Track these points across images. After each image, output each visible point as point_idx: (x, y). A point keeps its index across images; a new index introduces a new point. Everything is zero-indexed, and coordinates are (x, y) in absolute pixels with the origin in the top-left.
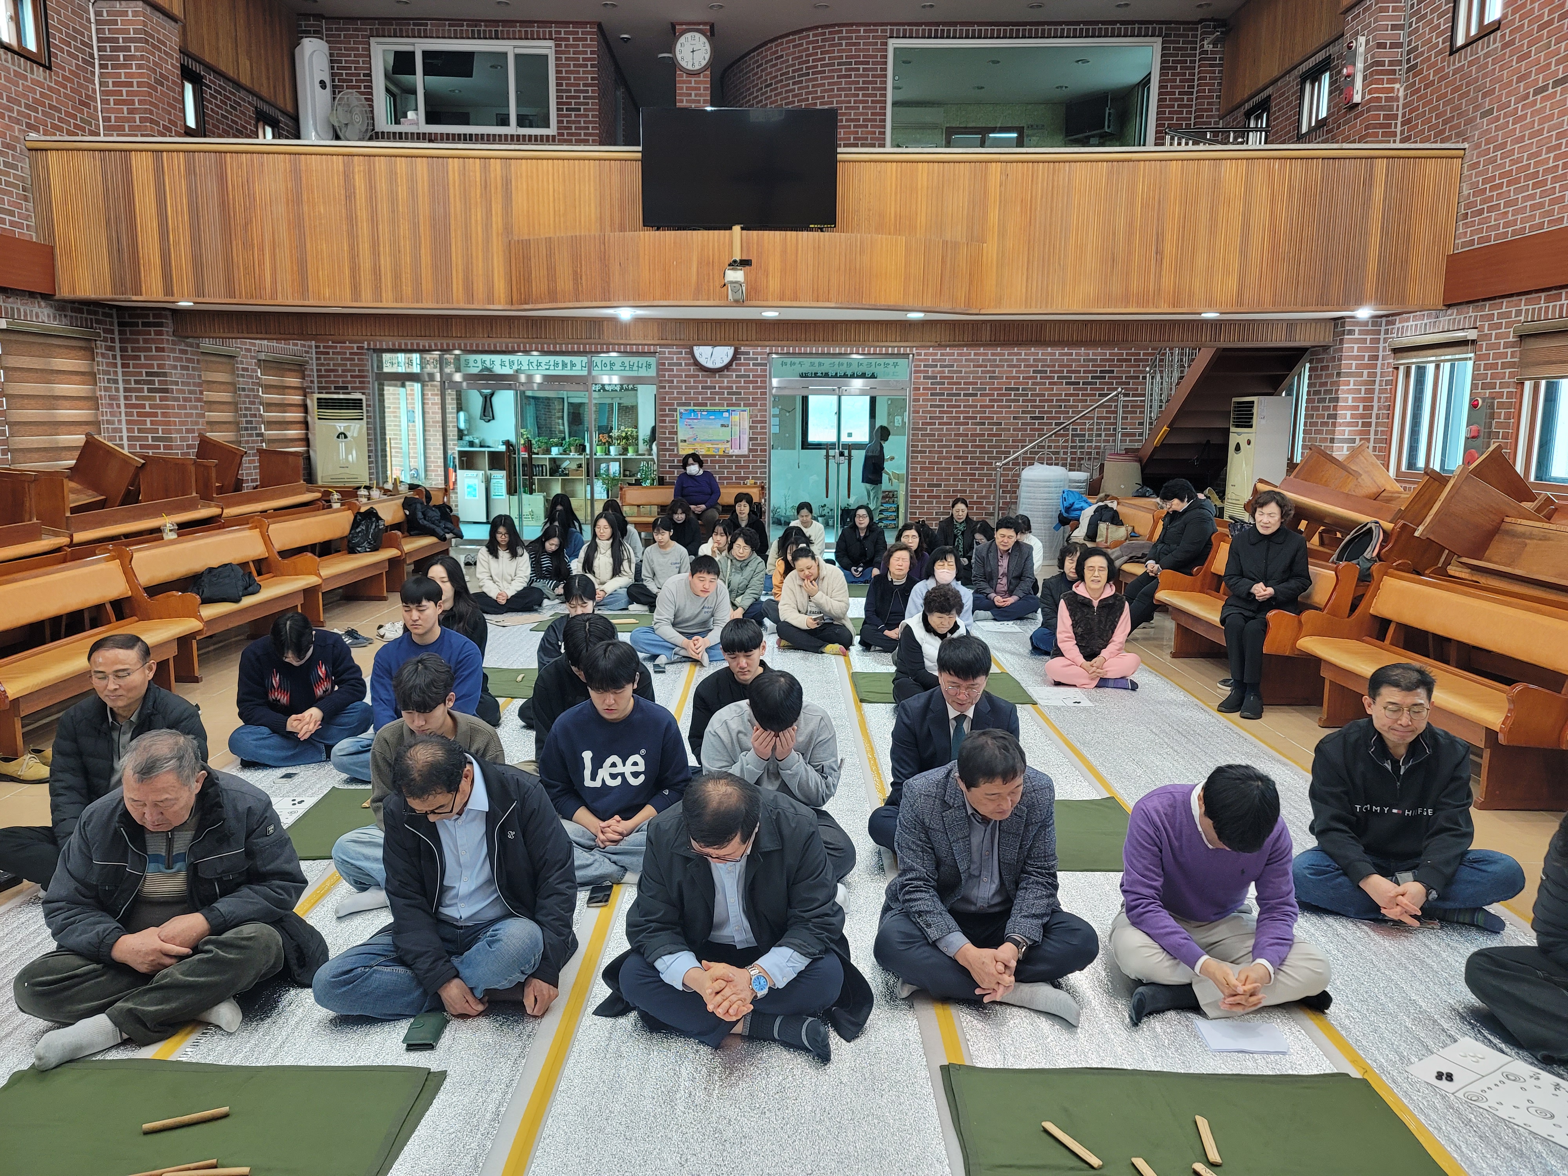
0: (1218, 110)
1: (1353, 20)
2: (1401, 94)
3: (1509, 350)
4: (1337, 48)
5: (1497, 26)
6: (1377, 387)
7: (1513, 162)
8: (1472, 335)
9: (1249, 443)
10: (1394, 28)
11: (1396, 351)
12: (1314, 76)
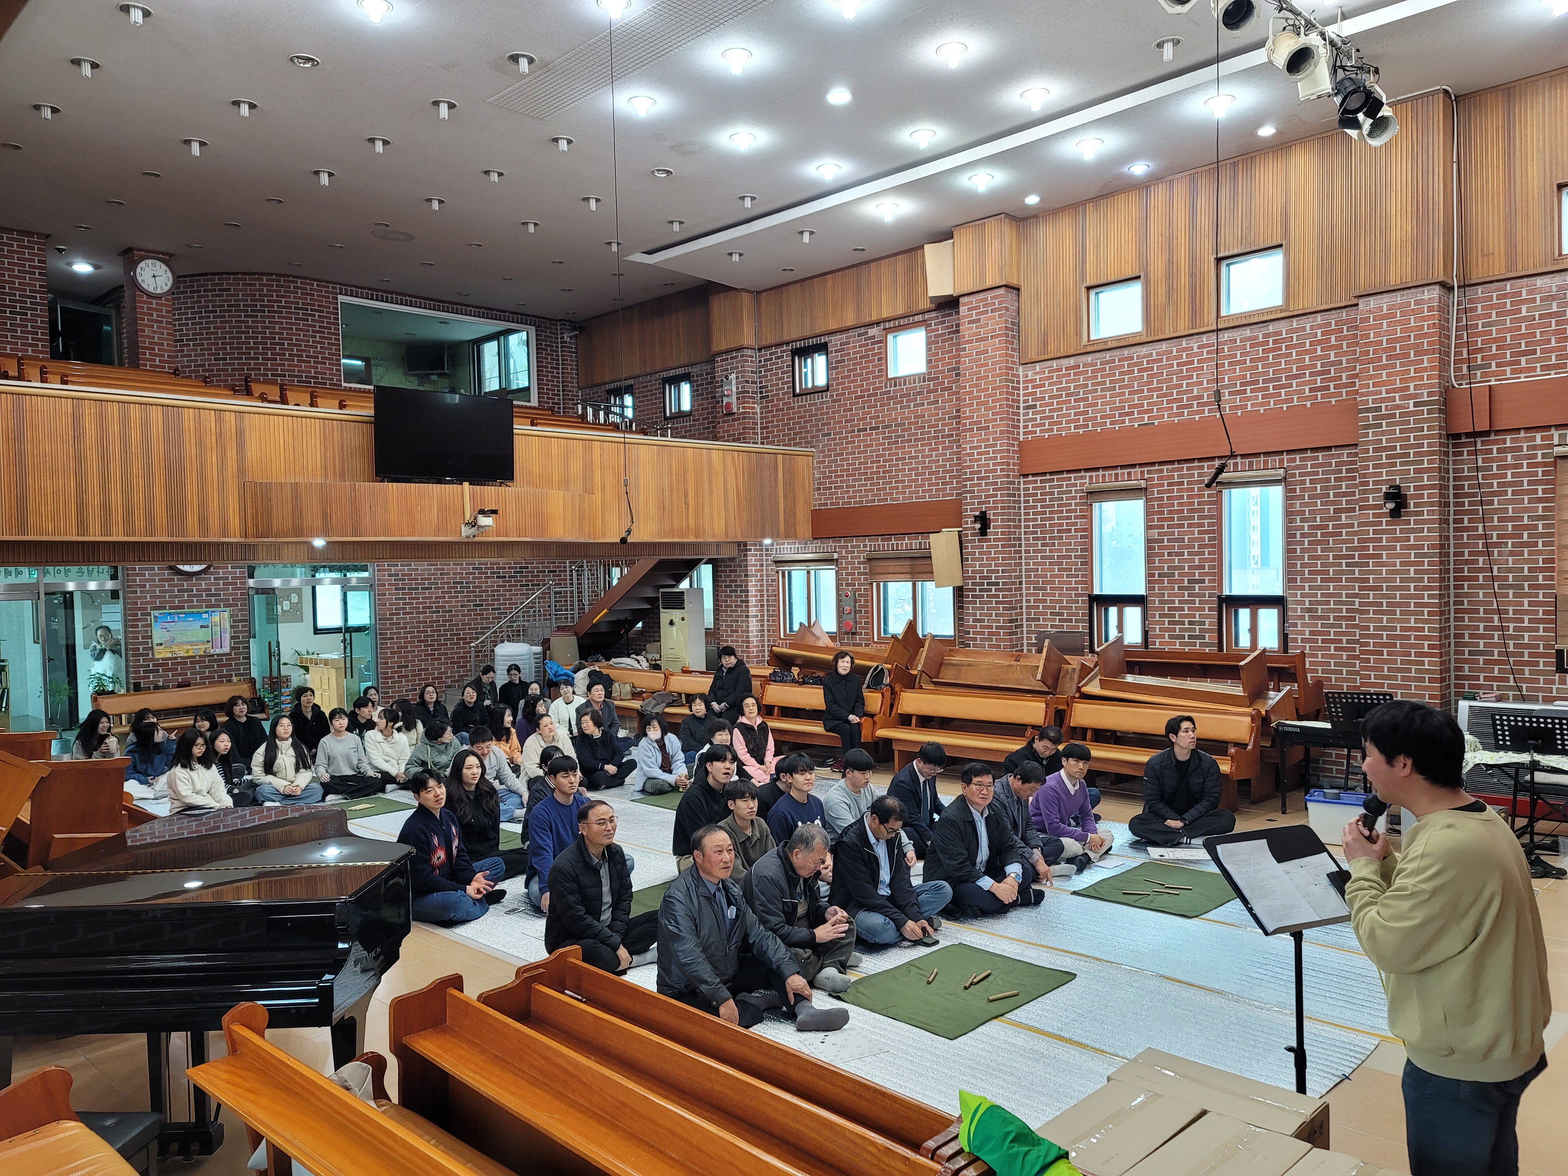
0: (578, 383)
1: (722, 361)
2: (758, 411)
3: (862, 566)
4: (695, 370)
5: (827, 388)
6: (765, 583)
7: (848, 465)
8: (836, 556)
9: (683, 619)
10: (752, 372)
11: (776, 562)
12: (676, 381)
